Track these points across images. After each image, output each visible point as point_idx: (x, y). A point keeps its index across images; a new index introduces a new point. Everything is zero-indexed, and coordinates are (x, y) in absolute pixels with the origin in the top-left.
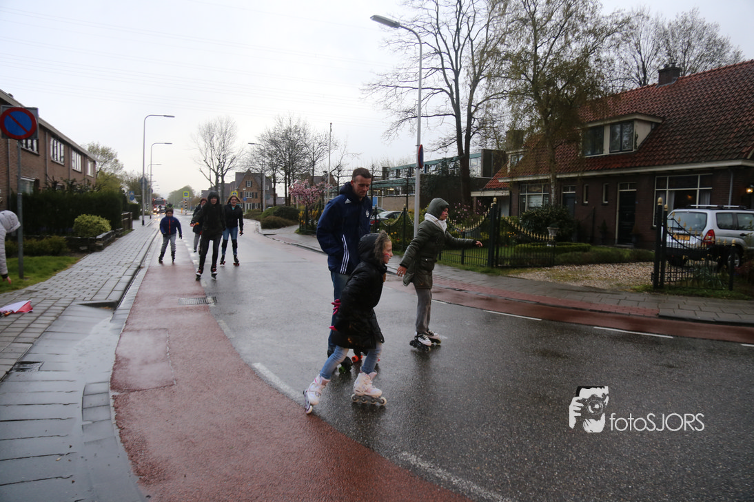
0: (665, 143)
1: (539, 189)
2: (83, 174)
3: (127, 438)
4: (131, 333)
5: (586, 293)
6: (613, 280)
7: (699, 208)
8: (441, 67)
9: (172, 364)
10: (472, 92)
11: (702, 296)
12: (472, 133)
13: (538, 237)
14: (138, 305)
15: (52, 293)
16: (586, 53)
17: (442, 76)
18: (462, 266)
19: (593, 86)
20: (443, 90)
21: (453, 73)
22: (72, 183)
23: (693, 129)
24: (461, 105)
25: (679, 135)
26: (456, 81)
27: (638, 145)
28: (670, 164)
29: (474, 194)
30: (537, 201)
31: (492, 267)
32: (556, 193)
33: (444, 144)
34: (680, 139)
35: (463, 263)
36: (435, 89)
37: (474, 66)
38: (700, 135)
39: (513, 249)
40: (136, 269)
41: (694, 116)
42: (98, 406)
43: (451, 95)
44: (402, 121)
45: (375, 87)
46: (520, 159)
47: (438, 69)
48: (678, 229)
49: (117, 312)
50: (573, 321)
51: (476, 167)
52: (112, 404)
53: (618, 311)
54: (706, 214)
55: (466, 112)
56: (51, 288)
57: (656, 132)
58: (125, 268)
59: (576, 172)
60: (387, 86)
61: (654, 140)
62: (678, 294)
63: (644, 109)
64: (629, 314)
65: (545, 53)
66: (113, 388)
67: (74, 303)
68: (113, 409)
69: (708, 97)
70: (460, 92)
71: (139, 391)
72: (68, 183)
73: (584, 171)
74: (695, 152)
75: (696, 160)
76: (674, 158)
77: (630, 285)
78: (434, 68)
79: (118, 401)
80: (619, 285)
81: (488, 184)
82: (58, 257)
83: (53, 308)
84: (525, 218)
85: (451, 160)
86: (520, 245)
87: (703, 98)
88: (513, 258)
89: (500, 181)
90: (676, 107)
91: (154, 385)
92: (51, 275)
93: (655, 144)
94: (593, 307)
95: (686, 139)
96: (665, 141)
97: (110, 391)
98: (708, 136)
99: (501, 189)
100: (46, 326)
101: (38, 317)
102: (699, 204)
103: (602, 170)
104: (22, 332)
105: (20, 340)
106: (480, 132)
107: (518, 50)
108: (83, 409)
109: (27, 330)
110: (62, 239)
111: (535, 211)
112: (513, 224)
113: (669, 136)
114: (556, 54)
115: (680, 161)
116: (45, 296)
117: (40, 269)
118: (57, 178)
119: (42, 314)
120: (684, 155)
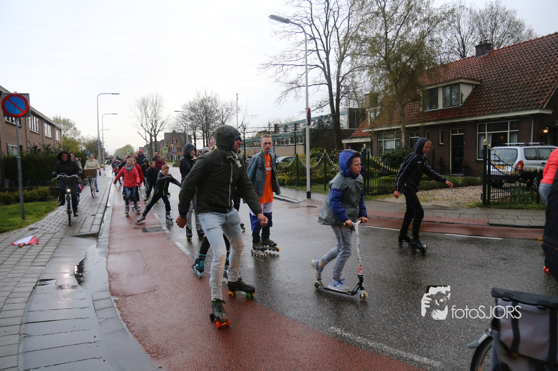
0: (483, 99)
1: (393, 136)
2: (53, 140)
3: (133, 328)
4: (114, 255)
5: (435, 211)
6: (453, 200)
7: (510, 145)
8: (315, 49)
9: (151, 276)
10: (339, 67)
11: (518, 208)
12: (340, 97)
13: (394, 170)
14: (114, 234)
15: (48, 229)
16: (423, 36)
17: (317, 56)
19: (430, 58)
20: (317, 66)
21: (325, 53)
22: (48, 147)
23: (503, 88)
24: (331, 76)
25: (493, 92)
26: (327, 59)
27: (463, 101)
28: (488, 114)
29: (344, 142)
30: (391, 145)
32: (405, 139)
33: (320, 105)
34: (494, 95)
36: (312, 66)
37: (340, 50)
38: (509, 92)
39: (377, 181)
40: (104, 208)
41: (503, 78)
42: (105, 308)
43: (324, 70)
44: (288, 90)
45: (267, 66)
46: (377, 115)
47: (313, 51)
48: (499, 161)
49: (100, 240)
50: (428, 231)
51: (344, 120)
52: (115, 306)
53: (460, 222)
54: (517, 149)
55: (336, 81)
56: (47, 225)
57: (476, 91)
58: (96, 208)
59: (419, 123)
60: (276, 65)
61: (475, 97)
62: (501, 208)
63: (467, 75)
64: (468, 224)
65: (393, 37)
66: (113, 295)
67: (66, 236)
68: (117, 309)
69: (513, 64)
71: (133, 295)
72: (44, 147)
73: (425, 121)
74: (505, 104)
75: (507, 110)
76: (490, 110)
77: (466, 203)
78: (311, 50)
79: (119, 304)
80: (457, 203)
81: (354, 134)
82: (46, 203)
83: (52, 240)
84: (384, 158)
85: (326, 117)
86: (381, 178)
87: (509, 65)
88: (379, 187)
89: (363, 131)
90: (490, 72)
91: (142, 291)
93: (476, 99)
94: (442, 221)
95: (498, 95)
96: (483, 97)
97: (111, 297)
98: (514, 93)
99: (364, 137)
100: (52, 253)
101: (44, 247)
102: (510, 142)
103: (438, 120)
104: (35, 258)
105: (35, 264)
106: (346, 96)
107: (374, 35)
108: (95, 310)
109: (38, 257)
110: (46, 189)
111: (391, 152)
112: (378, 162)
113: (486, 94)
114: (401, 37)
115: (495, 111)
116: (45, 232)
117: (35, 211)
118: (36, 144)
119: (46, 245)
120: (497, 107)
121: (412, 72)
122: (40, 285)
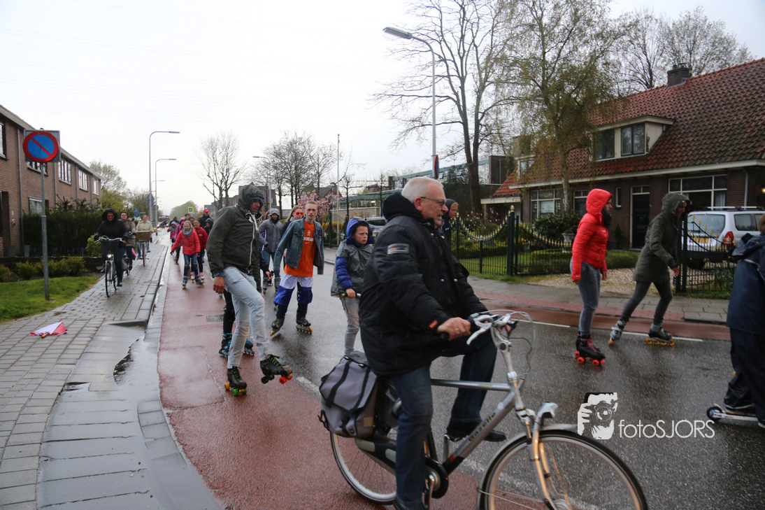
0: (677, 145)
1: (550, 194)
2: (89, 193)
3: (191, 453)
4: (168, 351)
5: (609, 299)
7: (714, 210)
8: (446, 74)
9: (217, 381)
10: (479, 98)
12: (480, 141)
13: (553, 242)
14: (167, 324)
15: (80, 314)
16: (594, 58)
17: (449, 85)
18: (480, 275)
19: (603, 90)
20: (449, 98)
21: (459, 80)
22: (82, 202)
23: (706, 130)
24: (467, 112)
25: (691, 136)
26: (462, 88)
27: (650, 147)
28: (683, 166)
29: (484, 202)
30: (548, 207)
31: (512, 275)
32: (569, 198)
33: (452, 152)
34: (693, 140)
35: (481, 271)
36: (441, 97)
37: (480, 76)
38: (714, 136)
39: (529, 256)
40: (156, 287)
41: (706, 116)
42: (155, 424)
43: (457, 103)
44: (409, 130)
45: (380, 96)
46: (530, 165)
47: (443, 77)
48: (699, 232)
49: (149, 331)
50: (600, 327)
51: (484, 173)
52: (168, 422)
53: (643, 316)
54: (724, 216)
55: (473, 118)
56: (78, 309)
57: (668, 134)
58: (145, 287)
59: (587, 177)
60: (393, 95)
61: (666, 142)
62: (701, 297)
63: (655, 111)
65: (553, 59)
66: (165, 406)
67: (104, 324)
68: (170, 426)
69: (719, 97)
70: (467, 99)
71: (193, 407)
72: (78, 203)
73: (596, 176)
74: (708, 153)
75: (710, 161)
76: (687, 160)
78: (440, 76)
79: (174, 418)
81: (498, 191)
82: (79, 278)
83: (85, 328)
84: (538, 225)
85: (460, 167)
86: (535, 252)
88: (531, 266)
89: (511, 188)
90: (687, 108)
91: (205, 402)
92: (75, 296)
93: (667, 146)
95: (698, 140)
96: (677, 142)
97: (163, 409)
98: (721, 137)
99: (511, 196)
100: (84, 347)
101: (74, 338)
102: (714, 206)
103: (614, 174)
104: (62, 353)
105: (62, 361)
106: (488, 138)
107: (527, 55)
108: (141, 427)
109: (66, 352)
110: (79, 259)
111: (548, 218)
112: (531, 231)
113: (681, 138)
114: (565, 59)
115: (694, 162)
116: (75, 317)
117: (63, 290)
118: (67, 198)
119: (77, 335)
120: (697, 157)
121: (579, 107)
122: (68, 390)
